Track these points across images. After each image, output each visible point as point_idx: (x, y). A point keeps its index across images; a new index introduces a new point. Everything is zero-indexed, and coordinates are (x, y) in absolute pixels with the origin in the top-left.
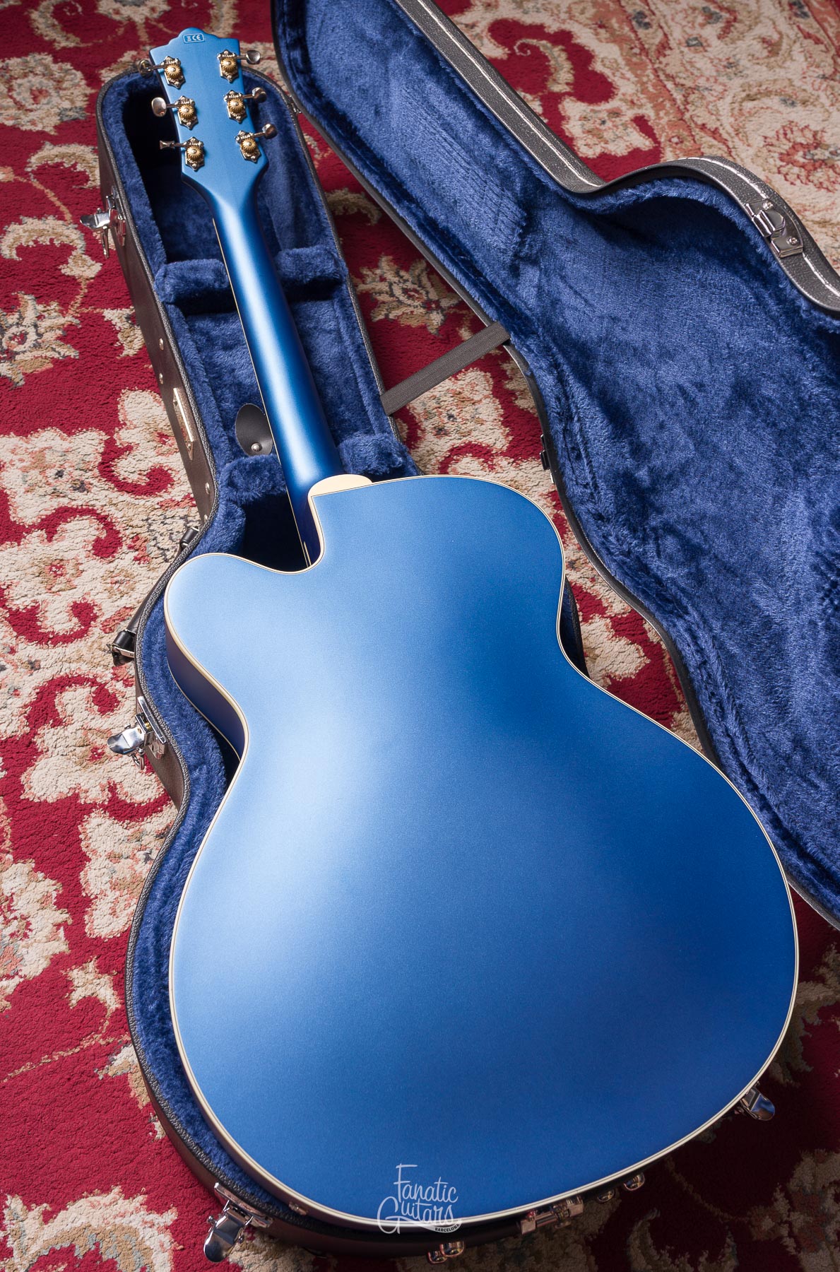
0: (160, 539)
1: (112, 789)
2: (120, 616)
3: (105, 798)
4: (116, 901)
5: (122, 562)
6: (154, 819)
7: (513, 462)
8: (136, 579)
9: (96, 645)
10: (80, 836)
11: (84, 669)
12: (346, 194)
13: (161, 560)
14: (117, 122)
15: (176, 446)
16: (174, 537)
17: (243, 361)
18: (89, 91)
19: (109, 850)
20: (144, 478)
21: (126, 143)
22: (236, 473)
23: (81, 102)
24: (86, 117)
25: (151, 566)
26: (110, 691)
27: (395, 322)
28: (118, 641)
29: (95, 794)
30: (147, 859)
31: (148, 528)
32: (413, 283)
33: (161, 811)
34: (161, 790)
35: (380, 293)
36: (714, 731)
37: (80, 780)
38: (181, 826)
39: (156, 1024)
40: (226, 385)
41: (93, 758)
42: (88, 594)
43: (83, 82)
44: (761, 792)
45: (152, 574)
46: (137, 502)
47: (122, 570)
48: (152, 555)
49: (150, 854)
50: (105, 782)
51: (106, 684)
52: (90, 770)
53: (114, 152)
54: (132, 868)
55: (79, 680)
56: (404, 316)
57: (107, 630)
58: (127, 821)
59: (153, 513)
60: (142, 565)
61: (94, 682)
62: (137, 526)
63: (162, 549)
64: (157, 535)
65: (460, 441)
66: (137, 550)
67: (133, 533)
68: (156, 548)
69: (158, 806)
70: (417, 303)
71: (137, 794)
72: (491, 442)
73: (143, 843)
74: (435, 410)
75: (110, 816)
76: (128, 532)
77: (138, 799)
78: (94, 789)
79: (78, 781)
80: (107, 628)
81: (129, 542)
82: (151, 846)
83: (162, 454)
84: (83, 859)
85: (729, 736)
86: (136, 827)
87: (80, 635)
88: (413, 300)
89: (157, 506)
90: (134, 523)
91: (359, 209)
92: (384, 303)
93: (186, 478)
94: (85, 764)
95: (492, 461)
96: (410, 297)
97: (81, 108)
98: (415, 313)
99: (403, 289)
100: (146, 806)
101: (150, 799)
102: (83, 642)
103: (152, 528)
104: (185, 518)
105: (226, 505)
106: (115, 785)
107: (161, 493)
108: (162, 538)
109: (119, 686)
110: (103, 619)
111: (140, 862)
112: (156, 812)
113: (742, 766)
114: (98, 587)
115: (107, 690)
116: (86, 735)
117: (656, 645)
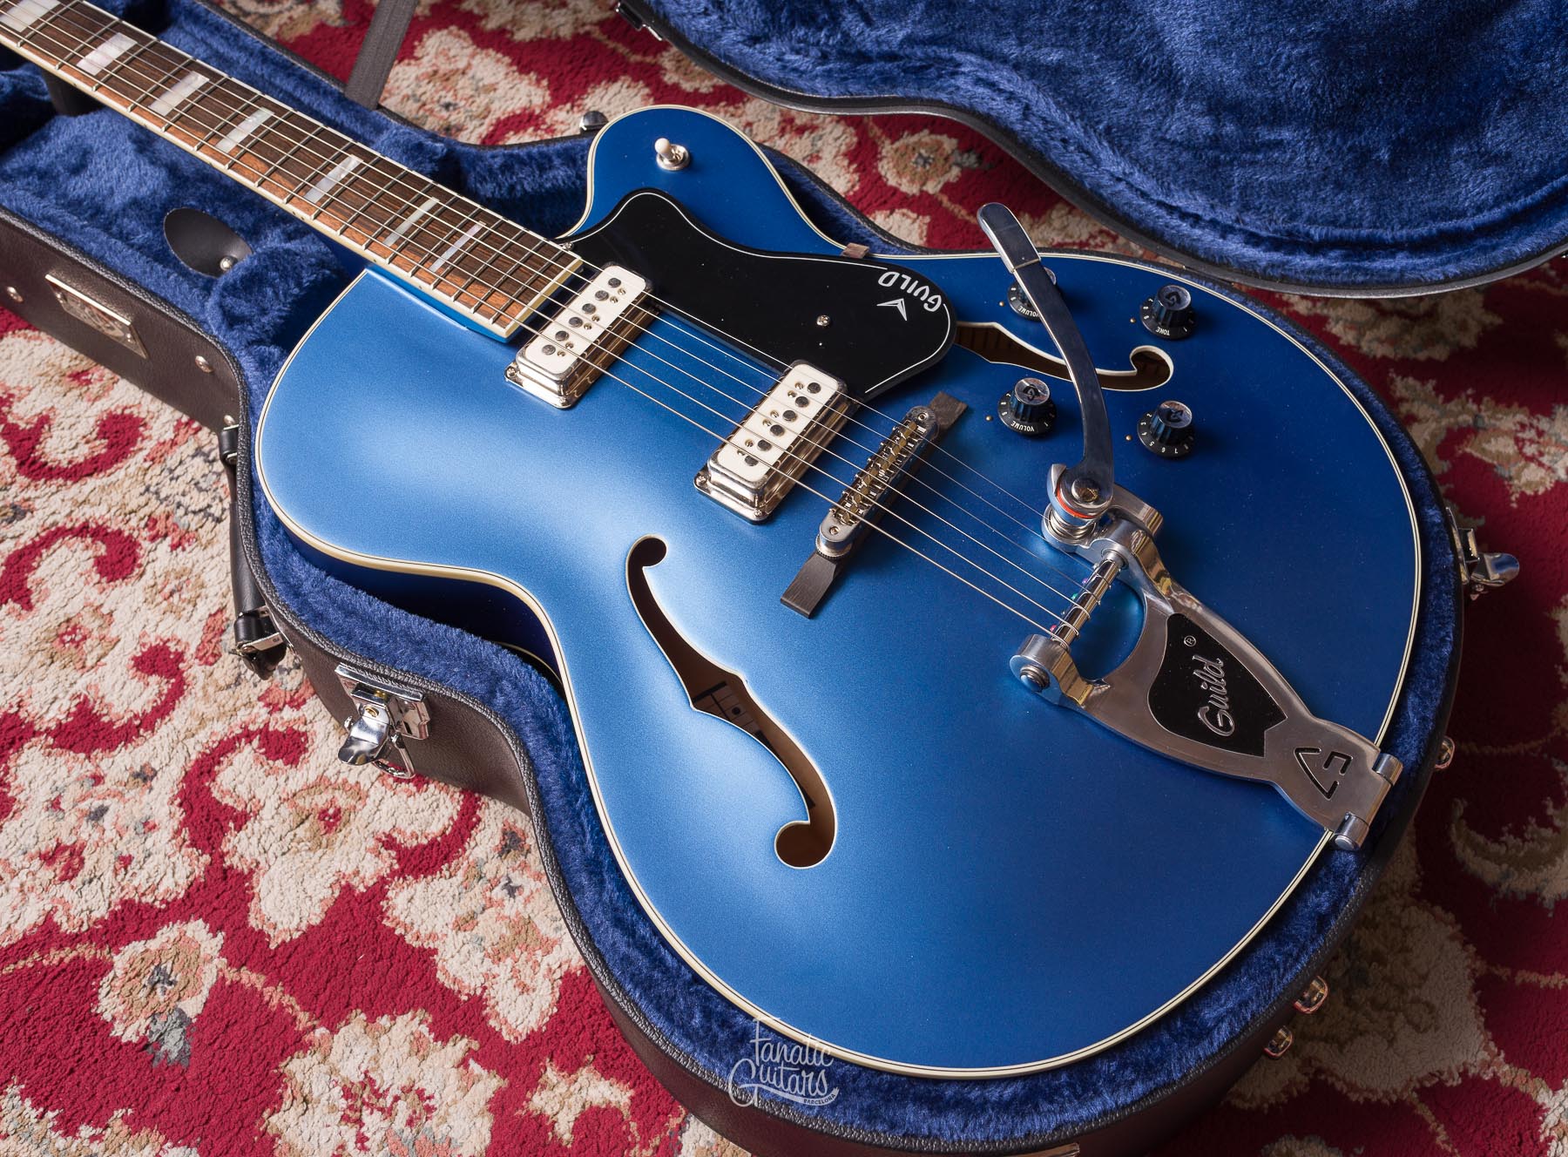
0: (186, 501)
1: (389, 843)
2: (214, 629)
3: (389, 861)
4: (515, 973)
5: (157, 564)
6: (478, 838)
7: (572, 107)
8: (196, 571)
9: (211, 690)
10: (397, 932)
11: (220, 729)
13: (209, 524)
15: (108, 373)
16: (203, 485)
17: (115, 171)
19: (451, 920)
20: (98, 442)
22: (229, 301)
25: (204, 541)
26: (281, 729)
28: (242, 635)
29: (370, 867)
30: (512, 890)
31: (158, 498)
33: (479, 820)
34: (457, 795)
36: (1100, 186)
37: (336, 865)
38: (536, 776)
39: (722, 1036)
40: (117, 215)
41: (330, 827)
42: (144, 634)
44: (1207, 218)
45: (212, 551)
46: (113, 478)
47: (167, 574)
48: (193, 527)
49: (510, 881)
50: (372, 843)
51: (267, 725)
52: (338, 844)
54: (500, 917)
55: (227, 747)
57: (211, 659)
58: (444, 867)
59: (148, 477)
60: (188, 549)
61: (248, 735)
62: (140, 507)
63: (200, 511)
64: (178, 498)
65: (484, 127)
66: (166, 535)
67: (142, 519)
68: (191, 516)
69: (470, 819)
71: (428, 824)
72: (524, 102)
73: (488, 876)
74: (421, 112)
75: (416, 878)
76: (133, 523)
77: (435, 829)
78: (364, 863)
79: (333, 869)
80: (208, 656)
81: (145, 533)
82: (503, 871)
83: (97, 398)
84: (424, 959)
85: (1119, 180)
86: (462, 865)
87: (178, 691)
89: (147, 465)
90: (133, 505)
93: (158, 403)
94: (324, 842)
95: (544, 123)
100: (454, 830)
101: (451, 818)
102: (189, 699)
103: (163, 495)
104: (198, 452)
105: (250, 353)
106: (389, 836)
107: (139, 445)
108: (188, 497)
109: (288, 714)
110: (193, 650)
111: (506, 902)
112: (474, 826)
113: (1160, 204)
114: (150, 616)
115: (276, 731)
116: (296, 806)
117: (920, 197)
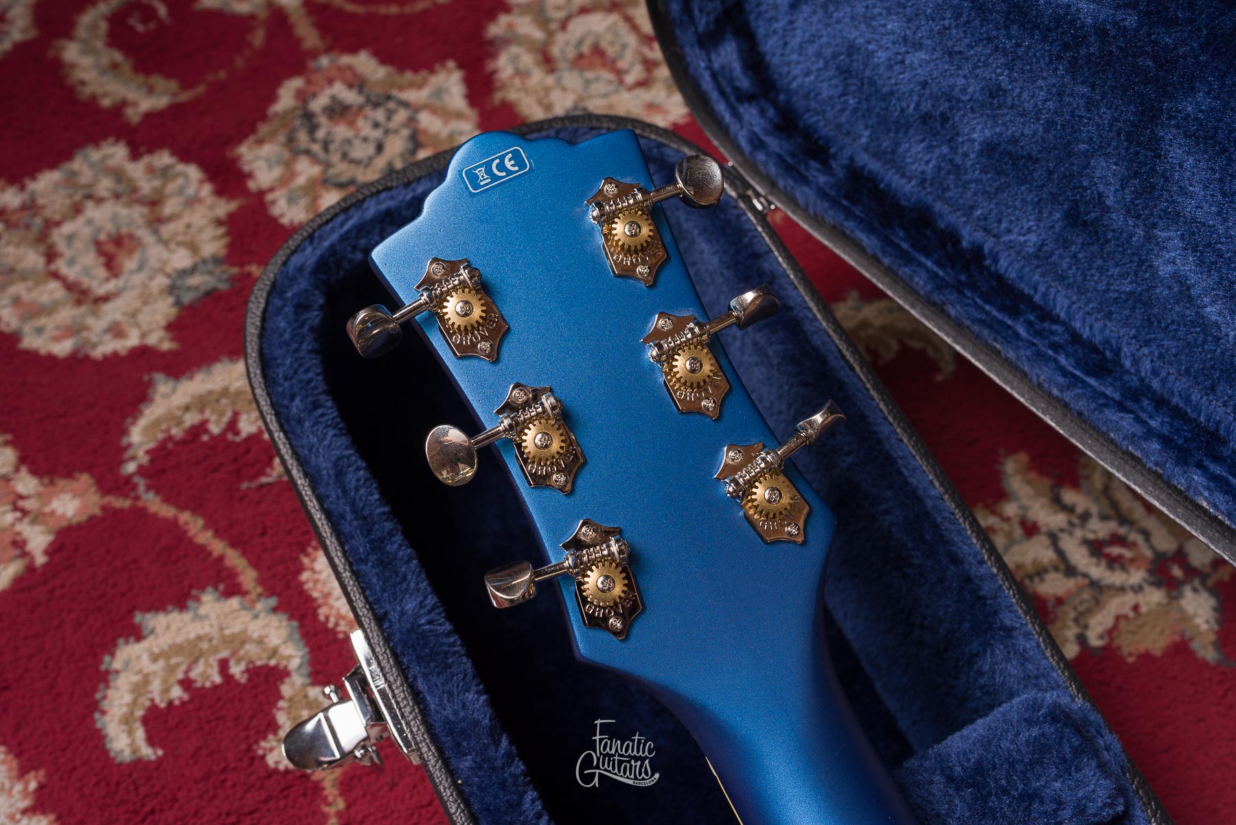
12: (858, 309)
14: (316, 405)
18: (224, 208)
21: (357, 474)
23: (213, 244)
24: (232, 279)
27: (1109, 653)
32: (1104, 518)
35: (1040, 572)
43: (207, 190)
53: (329, 514)
56: (1122, 624)
70: (1137, 576)
88: (1124, 568)
91: (901, 342)
92: (1059, 601)
96: (1114, 563)
97: (216, 260)
98: (1144, 609)
99: (1086, 542)
